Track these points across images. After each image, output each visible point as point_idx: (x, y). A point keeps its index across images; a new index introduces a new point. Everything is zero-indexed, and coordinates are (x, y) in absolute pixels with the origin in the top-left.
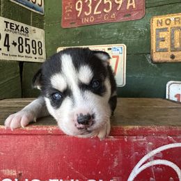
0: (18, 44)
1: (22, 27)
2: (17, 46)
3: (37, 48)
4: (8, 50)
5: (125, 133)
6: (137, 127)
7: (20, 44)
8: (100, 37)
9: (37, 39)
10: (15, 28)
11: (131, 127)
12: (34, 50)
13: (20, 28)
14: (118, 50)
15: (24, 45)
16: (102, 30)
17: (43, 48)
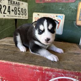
3: (24, 12)
4: (10, 14)
5: (44, 70)
6: (49, 68)
7: (15, 11)
8: (53, 10)
9: (24, 7)
10: (13, 3)
12: (22, 13)
13: (15, 3)
15: (17, 11)
16: (54, 6)
17: (27, 12)
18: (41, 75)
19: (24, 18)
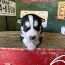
0: (5, 9)
1: (7, 2)
2: (5, 10)
3: (13, 10)
4: (1, 11)
5: (49, 51)
6: (53, 49)
7: (6, 9)
8: (38, 8)
10: (4, 2)
11: (51, 49)
12: (11, 11)
13: (6, 2)
14: (45, 14)
15: (7, 9)
16: (39, 5)
17: (15, 10)
18: (47, 56)
19: (13, 15)
